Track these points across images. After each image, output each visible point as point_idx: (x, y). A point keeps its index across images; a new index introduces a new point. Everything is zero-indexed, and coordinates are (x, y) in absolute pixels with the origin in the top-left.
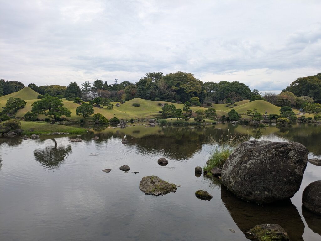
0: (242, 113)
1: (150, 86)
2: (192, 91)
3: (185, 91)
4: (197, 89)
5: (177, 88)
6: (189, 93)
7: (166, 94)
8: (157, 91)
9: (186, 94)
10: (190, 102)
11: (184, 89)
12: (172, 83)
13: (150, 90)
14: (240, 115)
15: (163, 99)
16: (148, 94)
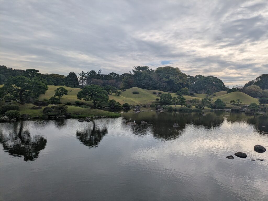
0: (226, 102)
1: (145, 77)
2: (180, 82)
3: (174, 82)
4: (184, 81)
5: (167, 80)
6: (178, 84)
7: (158, 84)
8: (151, 81)
9: (175, 85)
10: (181, 91)
12: (163, 75)
13: (145, 81)
14: (225, 103)
15: (156, 88)
16: (144, 84)
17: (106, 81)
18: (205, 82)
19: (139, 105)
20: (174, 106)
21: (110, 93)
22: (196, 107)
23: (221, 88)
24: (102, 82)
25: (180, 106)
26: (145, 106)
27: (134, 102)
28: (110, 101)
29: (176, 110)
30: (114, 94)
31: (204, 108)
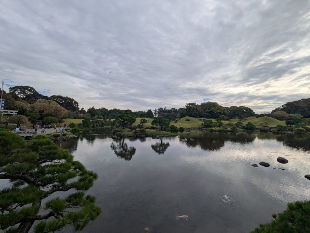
1: (193, 110)
2: (218, 112)
3: (214, 112)
4: (221, 111)
5: (209, 111)
6: (217, 113)
7: (203, 114)
8: (198, 112)
9: (215, 113)
10: (219, 118)
11: (213, 111)
12: (206, 108)
13: (194, 112)
14: (255, 125)
15: (201, 117)
16: (193, 114)
17: (169, 114)
18: (238, 111)
19: (190, 128)
20: (215, 128)
21: (171, 121)
22: (231, 128)
23: (251, 114)
24: (166, 114)
25: (219, 128)
26: (194, 129)
27: (186, 126)
28: (171, 126)
29: (215, 131)
30: (173, 121)
31: (237, 129)
